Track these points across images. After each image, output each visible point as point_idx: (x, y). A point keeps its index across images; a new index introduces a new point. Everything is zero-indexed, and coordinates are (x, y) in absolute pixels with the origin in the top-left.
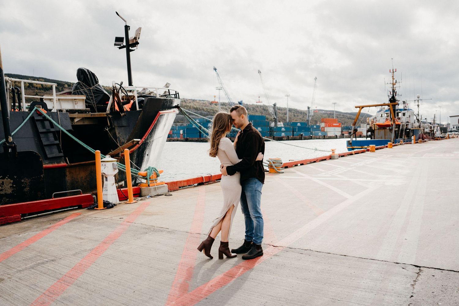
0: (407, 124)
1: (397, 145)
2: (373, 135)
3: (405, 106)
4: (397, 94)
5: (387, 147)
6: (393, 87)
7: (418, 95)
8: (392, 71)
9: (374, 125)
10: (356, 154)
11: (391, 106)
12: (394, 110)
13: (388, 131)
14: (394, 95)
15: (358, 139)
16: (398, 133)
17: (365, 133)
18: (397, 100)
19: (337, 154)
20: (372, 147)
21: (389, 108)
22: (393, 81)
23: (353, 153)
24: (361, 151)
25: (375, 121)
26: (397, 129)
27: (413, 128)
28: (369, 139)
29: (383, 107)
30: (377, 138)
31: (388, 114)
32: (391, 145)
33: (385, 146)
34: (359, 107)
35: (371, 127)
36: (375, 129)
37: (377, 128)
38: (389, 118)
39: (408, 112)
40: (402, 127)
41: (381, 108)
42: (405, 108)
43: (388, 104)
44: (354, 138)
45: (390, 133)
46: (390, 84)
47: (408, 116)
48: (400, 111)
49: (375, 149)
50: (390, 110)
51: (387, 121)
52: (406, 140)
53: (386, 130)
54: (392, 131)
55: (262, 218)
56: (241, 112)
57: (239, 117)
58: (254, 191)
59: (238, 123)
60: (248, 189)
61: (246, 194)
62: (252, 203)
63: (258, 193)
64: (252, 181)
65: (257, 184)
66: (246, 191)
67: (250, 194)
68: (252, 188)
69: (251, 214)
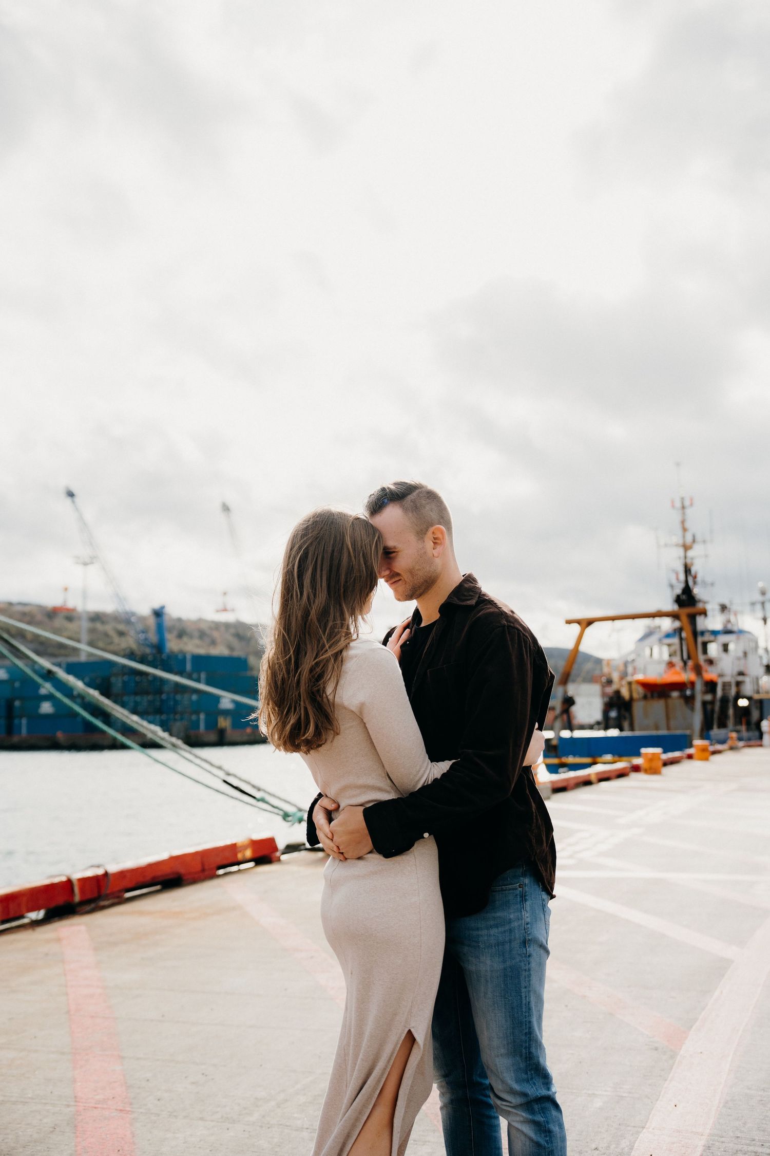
0: (740, 678)
1: (719, 752)
2: (625, 718)
3: (729, 621)
4: (699, 579)
5: (690, 757)
6: (685, 557)
7: (760, 584)
8: (678, 504)
9: (630, 684)
10: (601, 780)
11: (684, 618)
12: (695, 634)
13: (681, 702)
14: (691, 583)
15: (578, 734)
16: (713, 711)
17: (597, 715)
18: (700, 601)
19: (544, 783)
20: (650, 756)
21: (677, 624)
22: (684, 537)
23: (593, 778)
24: (616, 770)
25: (630, 670)
26: (709, 697)
27: (758, 692)
28: (614, 733)
29: (658, 621)
30: (640, 730)
31: (673, 648)
32: (704, 750)
33: (685, 756)
34: (578, 622)
35: (618, 693)
36: (631, 699)
37: (638, 693)
38: (677, 660)
39: (738, 639)
40: (724, 689)
41: (649, 627)
42: (729, 627)
43: (674, 611)
44: (565, 729)
45: (688, 711)
46: (677, 545)
47: (741, 654)
48: (712, 638)
49: (660, 763)
50: (680, 630)
51: (673, 670)
52: (745, 734)
53: (670, 701)
54: (693, 704)
55: (557, 1106)
56: (430, 511)
57: (418, 540)
58: (516, 944)
59: (411, 572)
60: (480, 933)
61: (470, 967)
62: (508, 1018)
63: (534, 954)
64: (502, 890)
65: (528, 903)
66: (469, 946)
67: (498, 966)
68: (507, 928)
69: (500, 1087)
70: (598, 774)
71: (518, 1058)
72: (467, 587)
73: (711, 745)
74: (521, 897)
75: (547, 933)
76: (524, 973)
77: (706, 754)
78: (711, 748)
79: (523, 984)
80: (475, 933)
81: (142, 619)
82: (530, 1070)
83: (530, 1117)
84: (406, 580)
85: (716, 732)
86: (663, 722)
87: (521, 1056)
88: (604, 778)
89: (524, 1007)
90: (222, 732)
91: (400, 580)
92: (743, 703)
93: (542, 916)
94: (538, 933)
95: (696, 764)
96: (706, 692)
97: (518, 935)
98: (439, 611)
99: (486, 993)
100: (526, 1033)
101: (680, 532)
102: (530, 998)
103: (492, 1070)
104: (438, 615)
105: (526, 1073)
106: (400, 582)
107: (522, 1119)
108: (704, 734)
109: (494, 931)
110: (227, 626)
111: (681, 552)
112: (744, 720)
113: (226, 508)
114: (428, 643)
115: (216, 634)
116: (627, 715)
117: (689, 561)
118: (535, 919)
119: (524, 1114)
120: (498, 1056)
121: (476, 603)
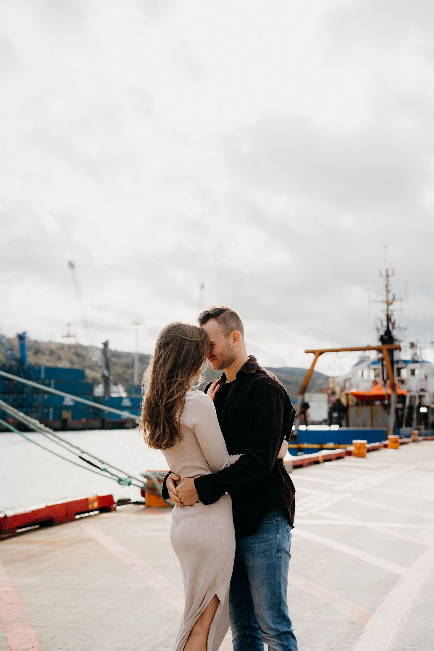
0: (422, 393)
1: (406, 443)
2: (343, 418)
3: (416, 354)
4: (396, 325)
5: (386, 446)
6: (388, 310)
8: (384, 274)
9: (347, 395)
10: (325, 461)
11: (385, 352)
12: (392, 362)
13: (381, 409)
14: (391, 328)
15: (311, 428)
16: (403, 415)
17: (324, 415)
18: (396, 340)
19: (288, 462)
20: (358, 445)
21: (380, 355)
22: (387, 296)
23: (320, 459)
24: (336, 454)
25: (348, 385)
26: (400, 406)
27: (433, 403)
28: (335, 428)
29: (367, 353)
30: (353, 427)
31: (377, 372)
32: (395, 442)
33: (382, 445)
34: (314, 352)
35: (339, 401)
36: (348, 405)
37: (353, 401)
38: (380, 380)
39: (422, 366)
40: (410, 401)
41: (361, 357)
42: (416, 358)
43: (378, 347)
44: (302, 424)
45: (386, 415)
46: (382, 302)
47: (423, 377)
48: (404, 365)
49: (365, 450)
50: (381, 360)
51: (377, 386)
52: (423, 431)
53: (374, 407)
54: (389, 410)
55: (294, 637)
56: (232, 323)
57: (226, 338)
58: (274, 552)
59: (222, 355)
60: (255, 545)
61: (249, 563)
62: (269, 590)
63: (283, 557)
64: (267, 523)
65: (280, 530)
66: (249, 552)
67: (264, 563)
68: (269, 543)
69: (265, 627)
70: (323, 456)
71: (274, 611)
72: (251, 363)
73: (400, 438)
74: (277, 527)
75: (290, 546)
76: (277, 566)
77: (397, 445)
78: (400, 441)
79: (277, 572)
80: (252, 546)
81: (9, 340)
82: (280, 618)
83: (280, 642)
84: (219, 359)
85: (404, 430)
86: (369, 422)
87: (276, 610)
88: (327, 459)
89: (277, 584)
90: (65, 421)
91: (216, 358)
92: (423, 410)
93: (287, 537)
94: (285, 546)
95: (389, 452)
96: (398, 402)
97: (274, 546)
98: (236, 376)
99: (257, 577)
100: (278, 598)
101: (384, 292)
102: (280, 579)
103: (260, 618)
104: (236, 378)
105: (278, 619)
106: (216, 360)
107: (276, 643)
108: (396, 432)
109: (262, 544)
110: (70, 347)
111: (385, 306)
112: (423, 422)
113: (71, 265)
114: (230, 393)
115: (61, 353)
116: (345, 416)
117: (390, 313)
118: (284, 538)
119: (277, 641)
120: (264, 610)
121: (256, 372)
